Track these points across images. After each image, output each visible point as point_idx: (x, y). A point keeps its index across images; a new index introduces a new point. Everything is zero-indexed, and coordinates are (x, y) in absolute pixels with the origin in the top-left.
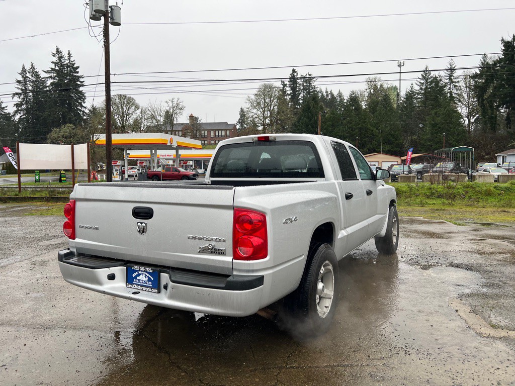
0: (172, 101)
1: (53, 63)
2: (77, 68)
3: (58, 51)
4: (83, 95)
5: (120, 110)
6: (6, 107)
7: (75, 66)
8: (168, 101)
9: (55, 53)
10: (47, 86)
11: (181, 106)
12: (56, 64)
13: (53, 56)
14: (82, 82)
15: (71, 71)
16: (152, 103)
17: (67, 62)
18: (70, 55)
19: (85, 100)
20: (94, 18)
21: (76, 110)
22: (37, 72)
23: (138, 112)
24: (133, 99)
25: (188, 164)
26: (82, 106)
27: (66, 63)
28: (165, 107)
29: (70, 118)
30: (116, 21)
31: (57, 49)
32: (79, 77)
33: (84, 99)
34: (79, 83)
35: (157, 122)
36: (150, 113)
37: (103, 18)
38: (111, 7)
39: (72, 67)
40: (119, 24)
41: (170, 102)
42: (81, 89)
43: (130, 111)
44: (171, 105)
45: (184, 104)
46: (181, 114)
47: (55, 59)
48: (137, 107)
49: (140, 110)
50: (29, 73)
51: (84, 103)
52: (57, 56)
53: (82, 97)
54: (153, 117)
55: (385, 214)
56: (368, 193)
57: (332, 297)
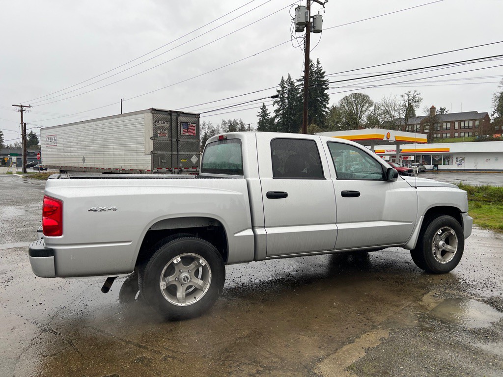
0: (408, 95)
2: (324, 73)
4: (327, 97)
5: (355, 107)
6: (270, 113)
7: (322, 72)
8: (404, 95)
10: (299, 93)
11: (417, 99)
14: (326, 86)
15: (318, 77)
16: (386, 98)
17: (316, 69)
18: (318, 62)
19: (329, 102)
20: (298, 30)
21: (320, 111)
22: (292, 82)
23: (372, 108)
24: (367, 96)
25: (409, 159)
26: (326, 107)
27: (315, 70)
28: (400, 101)
30: (317, 29)
32: (324, 81)
33: (327, 101)
34: (324, 86)
35: (391, 117)
36: (383, 109)
37: (305, 29)
38: (313, 17)
39: (320, 73)
40: (320, 31)
41: (406, 95)
42: (326, 92)
43: (364, 109)
44: (406, 98)
45: (421, 97)
46: (418, 107)
48: (371, 104)
49: (374, 106)
50: (286, 83)
51: (328, 104)
53: (326, 98)
54: (387, 112)
55: (411, 222)
56: (345, 194)
57: (206, 291)
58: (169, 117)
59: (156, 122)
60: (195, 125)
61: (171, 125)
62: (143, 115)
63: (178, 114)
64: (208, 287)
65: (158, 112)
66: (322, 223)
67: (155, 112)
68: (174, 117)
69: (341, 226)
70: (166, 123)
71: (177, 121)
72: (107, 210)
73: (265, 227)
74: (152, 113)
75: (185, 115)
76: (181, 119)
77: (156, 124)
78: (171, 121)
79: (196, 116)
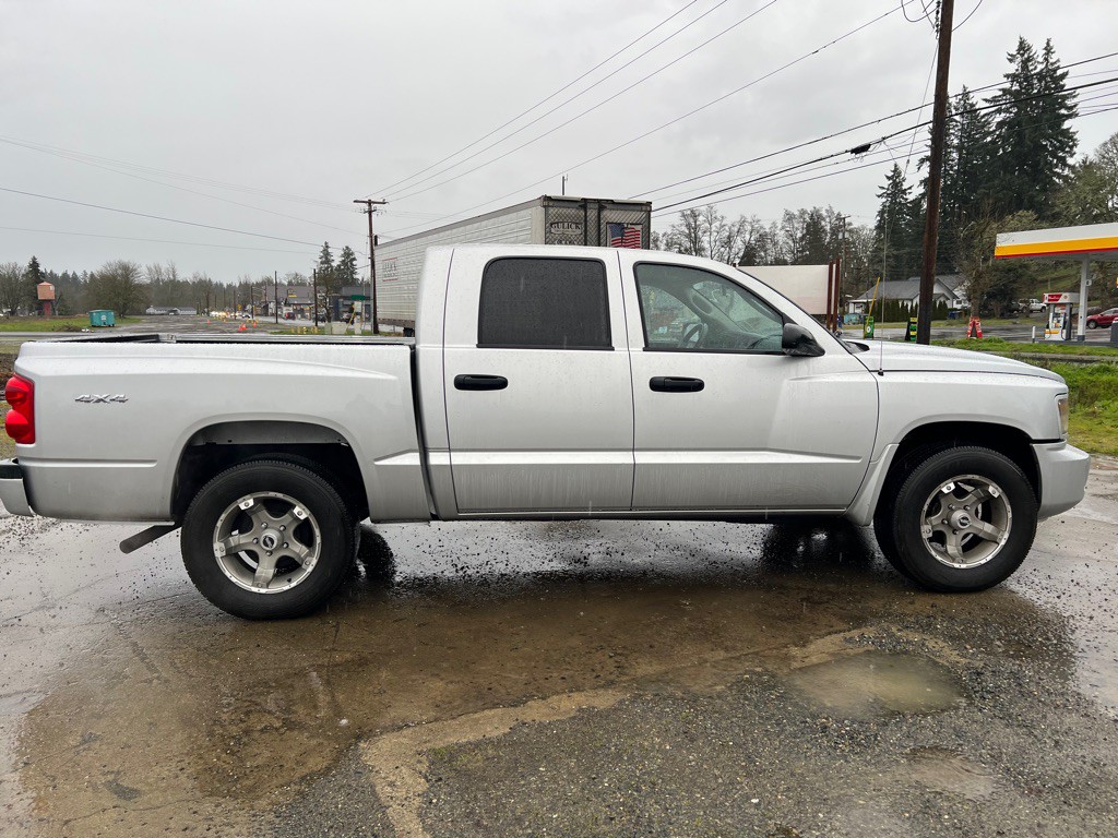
1: (1007, 76)
2: (1064, 76)
3: (1023, 47)
4: (1071, 138)
6: (910, 188)
7: (1059, 72)
9: (1015, 53)
10: (989, 133)
12: (1013, 77)
13: (1011, 61)
14: (1071, 108)
15: (1047, 88)
17: (1040, 67)
18: (1048, 50)
19: (1075, 149)
21: (1047, 176)
22: (972, 105)
26: (1065, 164)
27: (1038, 70)
29: (1032, 197)
31: (1022, 43)
32: (1065, 97)
33: (1071, 147)
34: (1063, 111)
39: (1051, 77)
42: (1066, 125)
47: (1013, 68)
50: (956, 109)
51: (1072, 156)
52: (1019, 59)
53: (1067, 141)
55: (858, 458)
56: (658, 385)
57: (310, 569)
58: (582, 213)
59: (551, 224)
60: (639, 228)
61: (586, 231)
62: (529, 211)
63: (602, 204)
64: (314, 561)
65: (556, 204)
66: (602, 447)
67: (551, 204)
68: (592, 214)
69: (644, 458)
70: (573, 226)
71: (599, 220)
72: (107, 400)
73: (450, 450)
74: (545, 207)
75: (619, 207)
76: (610, 215)
77: (553, 231)
78: (586, 221)
79: (644, 208)
